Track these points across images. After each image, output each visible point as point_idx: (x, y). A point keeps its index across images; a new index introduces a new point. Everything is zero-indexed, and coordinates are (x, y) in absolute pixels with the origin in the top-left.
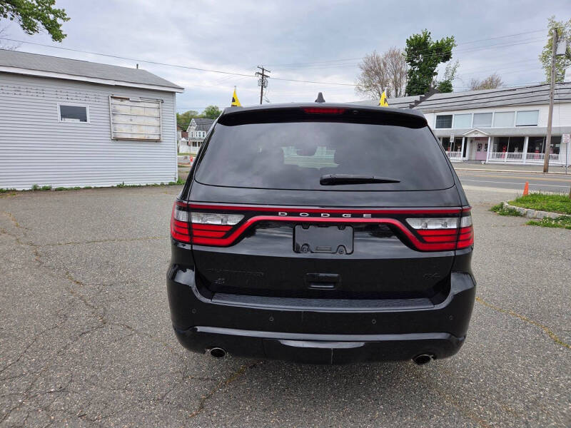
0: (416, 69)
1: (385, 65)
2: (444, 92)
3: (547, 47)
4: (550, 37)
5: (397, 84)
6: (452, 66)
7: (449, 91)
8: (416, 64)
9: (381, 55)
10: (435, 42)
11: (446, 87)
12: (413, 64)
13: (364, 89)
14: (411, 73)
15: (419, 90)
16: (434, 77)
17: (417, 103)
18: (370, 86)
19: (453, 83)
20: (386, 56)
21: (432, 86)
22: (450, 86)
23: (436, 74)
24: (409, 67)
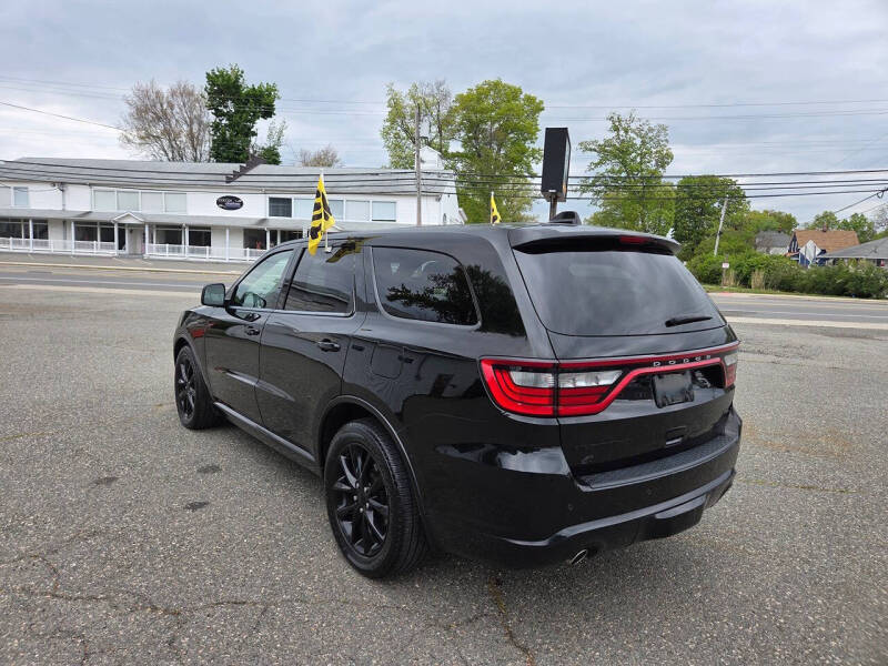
0: (224, 122)
1: (172, 107)
2: (270, 163)
3: (388, 120)
4: (390, 109)
5: (194, 140)
6: (278, 126)
7: (276, 162)
8: (224, 114)
9: (165, 90)
10: (250, 86)
11: (271, 157)
12: (218, 114)
13: (138, 141)
14: (216, 127)
15: (231, 155)
16: (253, 139)
17: (236, 175)
18: (147, 138)
19: (280, 150)
20: (173, 94)
21: (251, 151)
22: (277, 155)
23: (255, 134)
24: (212, 118)
